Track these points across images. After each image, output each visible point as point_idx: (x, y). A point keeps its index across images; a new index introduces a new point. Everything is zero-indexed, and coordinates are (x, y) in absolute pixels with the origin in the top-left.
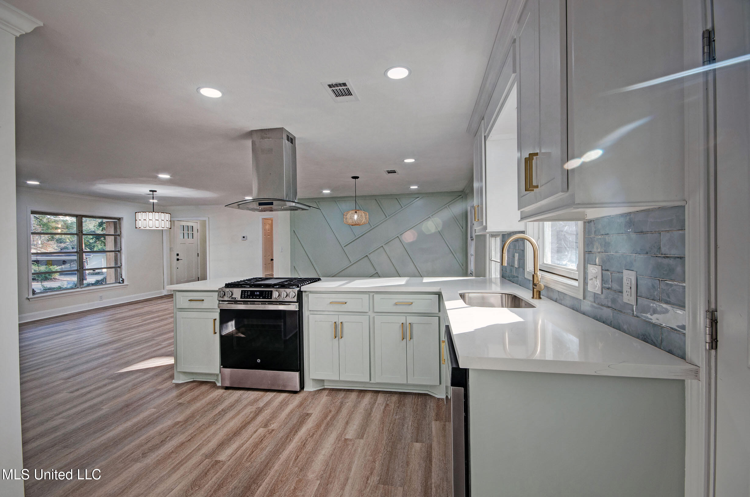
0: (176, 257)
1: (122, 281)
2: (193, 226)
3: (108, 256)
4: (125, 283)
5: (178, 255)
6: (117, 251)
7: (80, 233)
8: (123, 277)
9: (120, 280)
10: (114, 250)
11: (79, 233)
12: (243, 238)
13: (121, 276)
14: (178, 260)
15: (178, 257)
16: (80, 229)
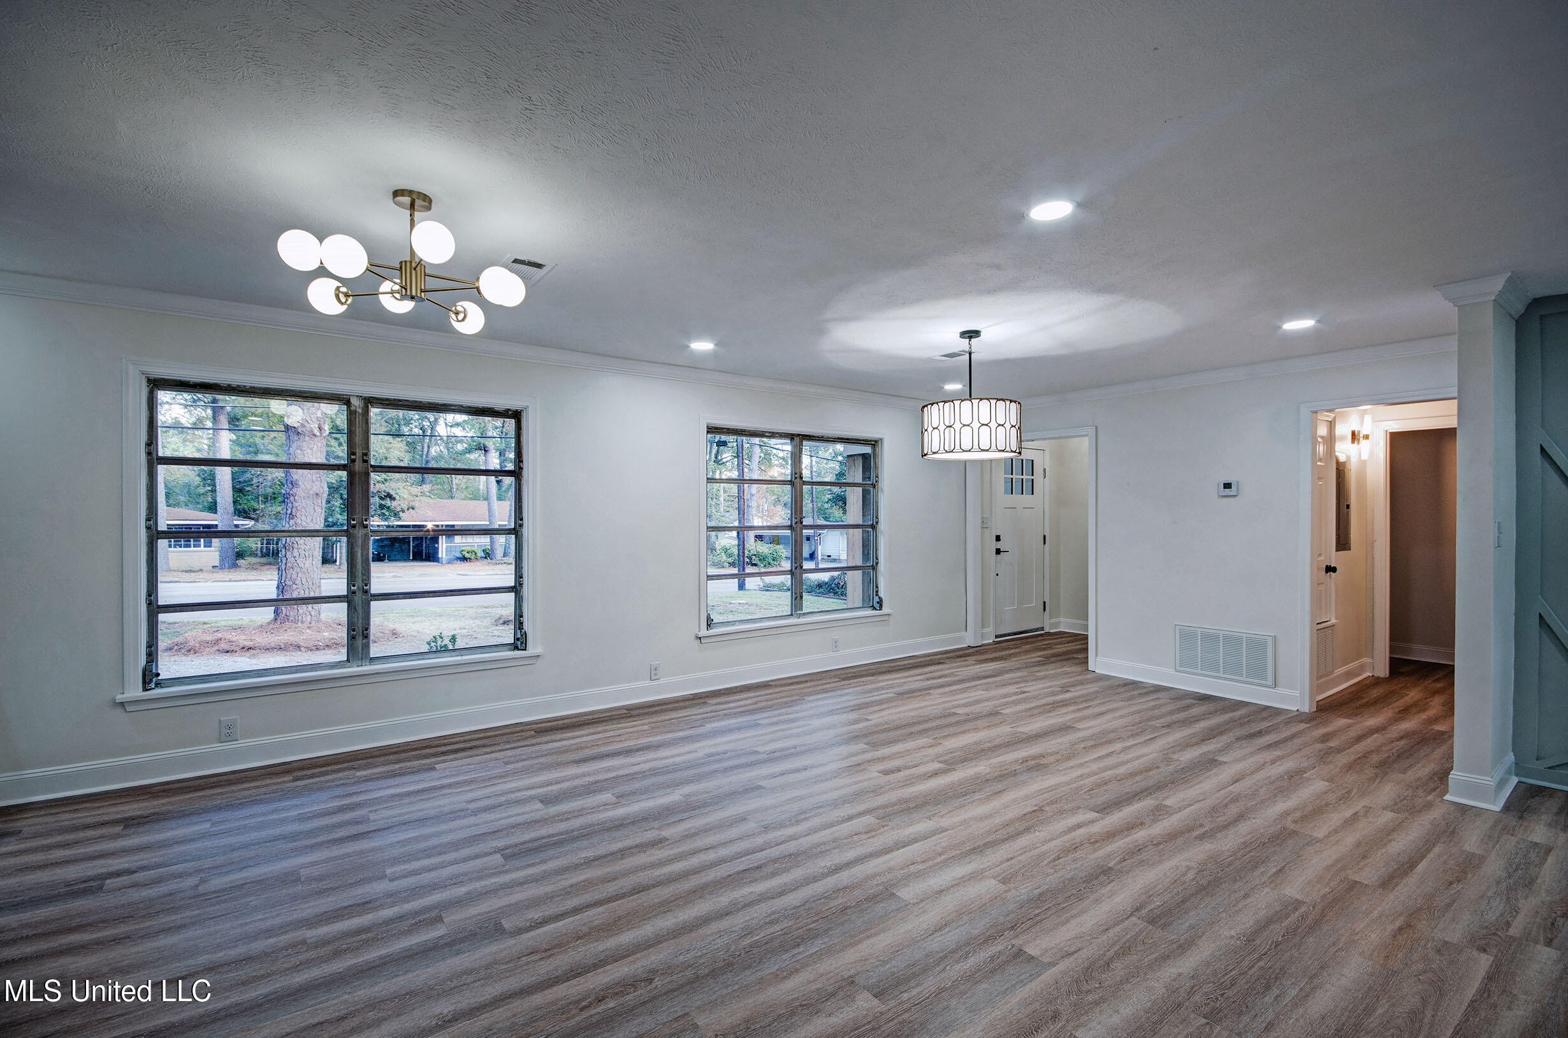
0: (994, 545)
1: (878, 602)
2: (1033, 461)
3: (850, 536)
4: (885, 610)
5: (998, 538)
6: (869, 528)
7: (798, 479)
8: (882, 594)
9: (875, 602)
10: (861, 523)
11: (796, 478)
12: (1225, 488)
13: (877, 592)
14: (998, 552)
15: (999, 545)
16: (798, 471)
